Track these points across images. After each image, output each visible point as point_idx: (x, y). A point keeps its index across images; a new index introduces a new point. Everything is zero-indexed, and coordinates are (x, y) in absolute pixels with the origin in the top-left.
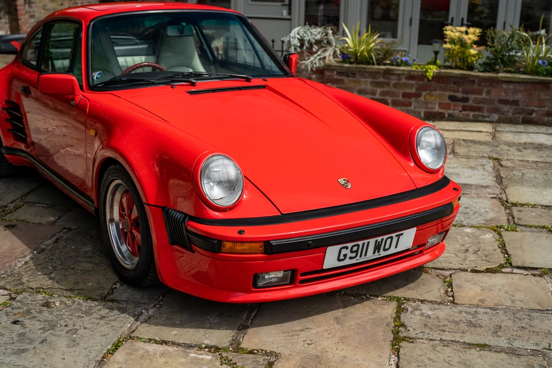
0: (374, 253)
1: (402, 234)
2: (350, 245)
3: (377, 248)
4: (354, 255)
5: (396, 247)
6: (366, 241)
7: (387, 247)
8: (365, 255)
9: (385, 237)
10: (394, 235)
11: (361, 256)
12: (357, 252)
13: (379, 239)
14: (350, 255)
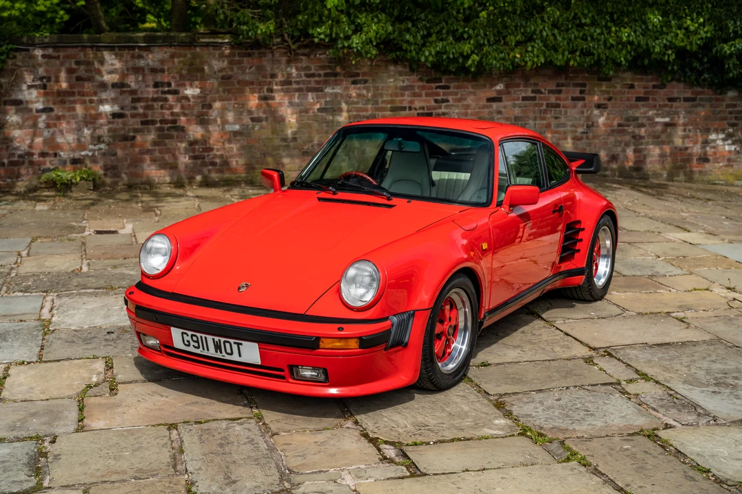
0: (217, 352)
1: (241, 344)
2: (190, 333)
3: (218, 347)
4: (196, 345)
5: (240, 356)
6: (203, 336)
7: (229, 351)
8: (208, 350)
9: (223, 340)
10: (232, 341)
11: (204, 349)
12: (197, 342)
13: (217, 339)
14: (192, 343)
